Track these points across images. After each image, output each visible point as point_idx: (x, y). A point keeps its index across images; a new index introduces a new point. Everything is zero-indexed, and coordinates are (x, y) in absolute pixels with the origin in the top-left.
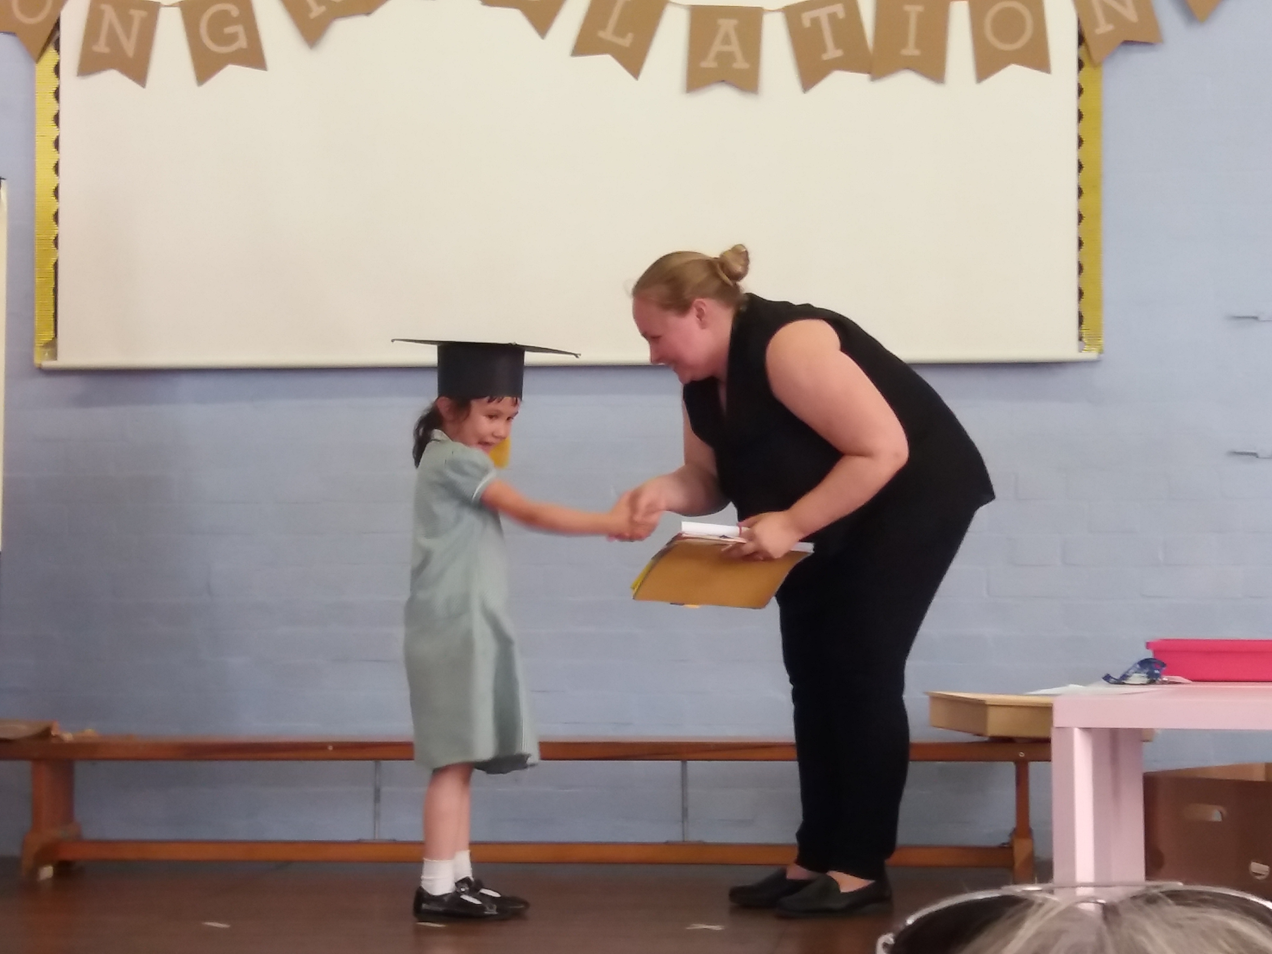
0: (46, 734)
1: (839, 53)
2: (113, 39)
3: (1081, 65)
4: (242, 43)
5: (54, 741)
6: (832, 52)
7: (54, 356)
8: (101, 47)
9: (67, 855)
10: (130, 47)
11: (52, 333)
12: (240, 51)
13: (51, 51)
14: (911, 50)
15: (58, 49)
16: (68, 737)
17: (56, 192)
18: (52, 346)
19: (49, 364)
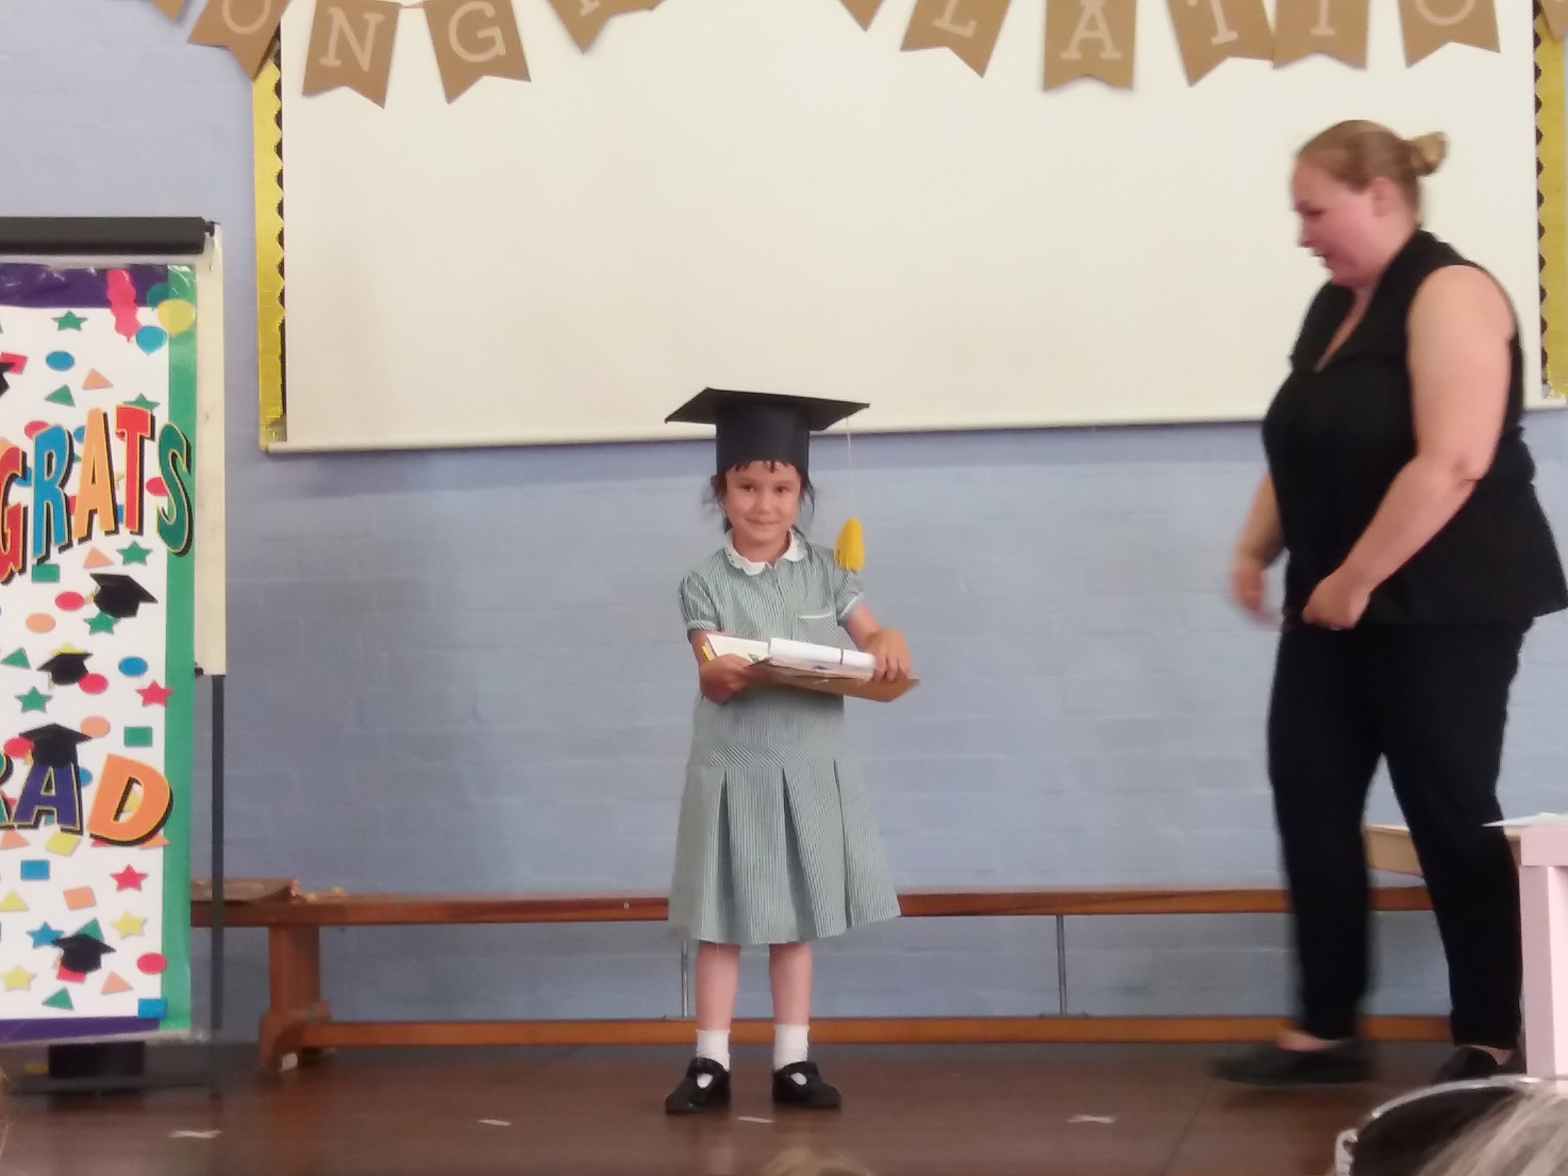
0: (285, 893)
1: (1233, 36)
2: (344, 50)
3: (1537, 40)
4: (499, 49)
5: (294, 902)
6: (1224, 35)
7: (283, 437)
8: (331, 60)
9: (311, 1040)
10: (365, 60)
11: (280, 409)
12: (497, 59)
13: (270, 65)
14: (1323, 29)
15: (279, 66)
16: (312, 897)
17: (281, 238)
18: (280, 424)
19: (276, 446)
